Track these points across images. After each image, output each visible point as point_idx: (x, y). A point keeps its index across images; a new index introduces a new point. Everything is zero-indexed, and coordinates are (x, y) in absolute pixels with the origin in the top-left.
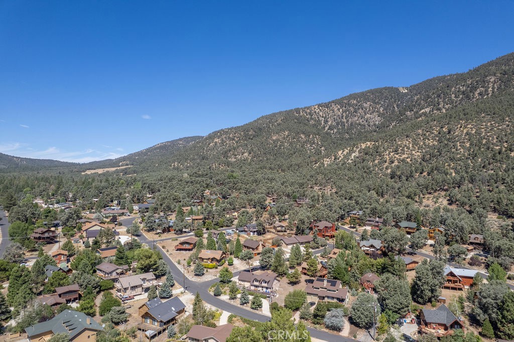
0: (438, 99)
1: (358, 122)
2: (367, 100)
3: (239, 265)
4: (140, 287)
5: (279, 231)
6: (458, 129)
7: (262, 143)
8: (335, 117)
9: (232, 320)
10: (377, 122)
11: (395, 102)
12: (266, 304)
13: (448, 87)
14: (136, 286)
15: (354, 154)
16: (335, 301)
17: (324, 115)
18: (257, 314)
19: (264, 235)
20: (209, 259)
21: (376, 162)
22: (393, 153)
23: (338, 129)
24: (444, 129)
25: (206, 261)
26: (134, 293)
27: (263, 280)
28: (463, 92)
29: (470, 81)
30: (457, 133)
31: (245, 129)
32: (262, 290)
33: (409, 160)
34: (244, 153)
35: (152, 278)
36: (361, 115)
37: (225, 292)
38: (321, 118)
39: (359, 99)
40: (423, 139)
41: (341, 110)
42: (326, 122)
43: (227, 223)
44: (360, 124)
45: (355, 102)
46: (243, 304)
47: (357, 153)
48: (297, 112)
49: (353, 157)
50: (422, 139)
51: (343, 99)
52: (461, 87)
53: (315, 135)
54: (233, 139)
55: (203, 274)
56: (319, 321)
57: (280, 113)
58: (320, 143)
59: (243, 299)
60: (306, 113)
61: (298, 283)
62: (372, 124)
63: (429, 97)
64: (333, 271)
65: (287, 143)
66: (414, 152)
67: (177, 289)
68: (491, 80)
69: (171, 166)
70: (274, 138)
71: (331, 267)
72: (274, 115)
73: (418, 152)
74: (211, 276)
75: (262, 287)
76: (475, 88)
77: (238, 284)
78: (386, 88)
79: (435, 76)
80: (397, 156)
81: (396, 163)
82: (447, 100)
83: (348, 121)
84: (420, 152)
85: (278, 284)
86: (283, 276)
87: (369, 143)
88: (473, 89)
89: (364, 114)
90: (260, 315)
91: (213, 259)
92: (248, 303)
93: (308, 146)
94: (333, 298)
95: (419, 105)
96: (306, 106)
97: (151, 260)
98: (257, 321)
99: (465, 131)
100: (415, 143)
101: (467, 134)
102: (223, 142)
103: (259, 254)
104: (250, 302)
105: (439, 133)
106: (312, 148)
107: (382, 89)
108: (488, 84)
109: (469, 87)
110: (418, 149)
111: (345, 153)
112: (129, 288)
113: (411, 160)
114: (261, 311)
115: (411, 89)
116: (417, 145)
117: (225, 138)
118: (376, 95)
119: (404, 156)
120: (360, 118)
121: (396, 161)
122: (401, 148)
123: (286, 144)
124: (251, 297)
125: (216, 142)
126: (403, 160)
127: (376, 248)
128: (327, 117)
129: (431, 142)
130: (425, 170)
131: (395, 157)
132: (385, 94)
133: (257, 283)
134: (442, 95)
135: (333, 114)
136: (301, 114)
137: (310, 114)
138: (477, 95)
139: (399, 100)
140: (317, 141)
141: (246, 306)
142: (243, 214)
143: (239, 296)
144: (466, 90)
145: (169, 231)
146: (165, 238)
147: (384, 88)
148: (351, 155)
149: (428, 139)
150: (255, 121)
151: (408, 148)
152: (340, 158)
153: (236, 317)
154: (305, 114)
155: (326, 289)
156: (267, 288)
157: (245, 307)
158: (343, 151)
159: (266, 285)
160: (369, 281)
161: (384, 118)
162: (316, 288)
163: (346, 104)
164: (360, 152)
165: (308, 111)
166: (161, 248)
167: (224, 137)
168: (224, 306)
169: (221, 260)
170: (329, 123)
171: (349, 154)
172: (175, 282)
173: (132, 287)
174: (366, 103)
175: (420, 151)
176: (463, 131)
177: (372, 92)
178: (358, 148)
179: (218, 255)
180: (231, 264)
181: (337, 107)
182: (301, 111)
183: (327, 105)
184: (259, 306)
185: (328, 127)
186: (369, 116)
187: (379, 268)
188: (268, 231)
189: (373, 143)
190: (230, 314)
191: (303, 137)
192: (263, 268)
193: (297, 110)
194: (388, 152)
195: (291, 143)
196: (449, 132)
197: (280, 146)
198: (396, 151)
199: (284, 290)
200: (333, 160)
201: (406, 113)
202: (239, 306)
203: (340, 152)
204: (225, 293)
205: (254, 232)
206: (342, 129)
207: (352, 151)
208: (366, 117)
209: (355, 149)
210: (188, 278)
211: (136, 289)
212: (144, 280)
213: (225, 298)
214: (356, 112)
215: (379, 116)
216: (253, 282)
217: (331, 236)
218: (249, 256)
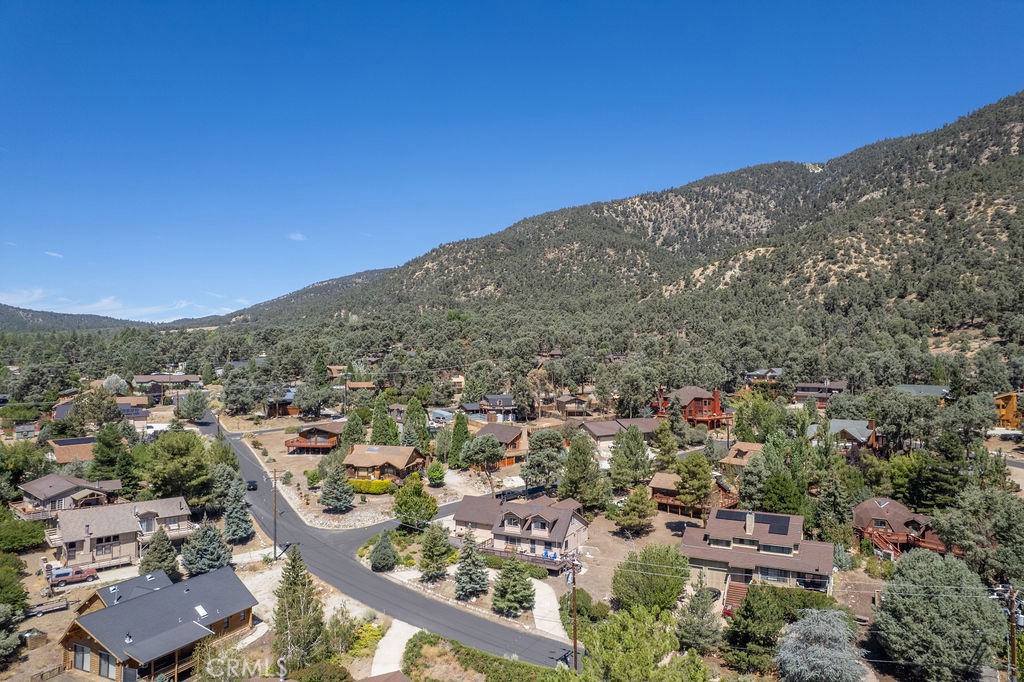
0: (899, 173)
1: (723, 229)
2: (740, 186)
3: (460, 484)
4: (127, 541)
5: (571, 414)
6: (972, 210)
7: (525, 265)
8: (676, 219)
9: (419, 655)
10: (764, 230)
11: (800, 191)
12: (546, 597)
13: (917, 149)
14: (116, 538)
15: (729, 273)
16: (792, 583)
17: (653, 217)
18: (515, 632)
19: (533, 422)
20: (373, 468)
21: (786, 282)
22: (824, 262)
23: (683, 244)
24: (937, 211)
25: (364, 474)
26: (104, 559)
27: (536, 519)
28: (954, 156)
29: (967, 135)
30: (969, 217)
31: (490, 243)
32: (533, 550)
33: (863, 275)
34: (486, 285)
35: (181, 513)
36: (730, 215)
37: (408, 558)
38: (646, 223)
39: (724, 185)
40: (891, 233)
41: (688, 207)
42: (657, 230)
43: (437, 396)
44: (728, 233)
45: (717, 190)
46: (465, 596)
47: (737, 270)
48: (596, 209)
49: (727, 279)
50: (887, 232)
51: (691, 185)
52: (948, 148)
53: (637, 249)
54: (464, 263)
55: (348, 509)
56: (754, 659)
57: (562, 211)
58: (648, 264)
59: (465, 578)
60: (615, 211)
61: (647, 533)
62: (753, 233)
63: (876, 170)
64: (760, 491)
65: (577, 265)
66: (872, 259)
67: (259, 547)
68: (1015, 130)
69: (332, 317)
70: (550, 256)
71: (754, 479)
72: (549, 215)
73: (882, 258)
74: (373, 514)
75: (533, 542)
76: (980, 147)
77: (453, 535)
78: (779, 165)
79: (882, 139)
80: (834, 268)
81: (833, 282)
82: (918, 173)
83: (703, 228)
84: (888, 260)
85: (584, 535)
86: (596, 515)
87: (762, 250)
88: (976, 149)
89: (735, 213)
90: (527, 636)
91: (385, 469)
92: (485, 592)
93: (624, 270)
94: (783, 574)
95: (856, 187)
96: (614, 198)
97: (184, 460)
98: (515, 657)
99: (990, 212)
100: (873, 242)
101: (998, 215)
102: (442, 269)
103: (519, 459)
104: (491, 590)
105: (927, 220)
106: (632, 274)
107: (770, 166)
108: (1009, 139)
109: (964, 146)
110: (882, 253)
111: (709, 272)
112: (87, 545)
113: (868, 276)
114: (531, 619)
115: (831, 166)
116: (877, 246)
117: (447, 260)
118: (760, 178)
119: (849, 268)
120: (728, 222)
121: (833, 277)
122: (842, 252)
123: (575, 268)
124: (493, 575)
125: (428, 269)
126: (849, 276)
127: (856, 440)
128: (660, 220)
129: (911, 238)
130: (910, 289)
131: (830, 270)
132: (778, 176)
133: (514, 530)
134: (907, 165)
135: (672, 213)
136: (606, 213)
137: (624, 213)
138: (985, 161)
139: (807, 188)
140: (642, 261)
141: (475, 605)
142: (479, 372)
143: (452, 570)
144: (959, 152)
145: (286, 413)
146: (269, 428)
147: (775, 164)
148: (723, 274)
149: (902, 233)
150: (510, 228)
151: (858, 251)
152: (699, 284)
153: (433, 644)
154: (614, 215)
155: (752, 542)
156: (548, 544)
157: (471, 607)
158: (705, 269)
159: (544, 534)
160: (883, 523)
161: (778, 221)
162: (717, 542)
163: (698, 194)
164: (743, 268)
165: (620, 208)
166: (250, 446)
167: (443, 258)
168: (402, 604)
169: (409, 471)
170: (664, 233)
171: (721, 272)
172: (256, 526)
173: (100, 540)
174: (740, 192)
175: (886, 256)
176: (985, 212)
177: (751, 171)
178: (739, 260)
179: (400, 456)
180: (437, 484)
181: (679, 200)
182: (605, 208)
183: (659, 198)
184: (520, 602)
185: (661, 239)
186: (747, 217)
187: (902, 486)
188: (543, 414)
189: (773, 249)
190: (417, 630)
191: (612, 253)
192: (532, 492)
193: (598, 207)
194: (810, 262)
195: (586, 266)
196: (951, 217)
197: (563, 271)
198: (830, 257)
199: (603, 552)
200: (682, 286)
201: (830, 205)
202: (452, 602)
203: (697, 273)
204: (408, 562)
205: (507, 412)
206: (692, 242)
207: (724, 268)
208: (740, 220)
209: (731, 263)
210: (303, 519)
211: (116, 549)
212: (147, 518)
213: (406, 576)
214: (718, 209)
215: (768, 218)
216: (503, 525)
217: (712, 421)
218: (489, 451)
